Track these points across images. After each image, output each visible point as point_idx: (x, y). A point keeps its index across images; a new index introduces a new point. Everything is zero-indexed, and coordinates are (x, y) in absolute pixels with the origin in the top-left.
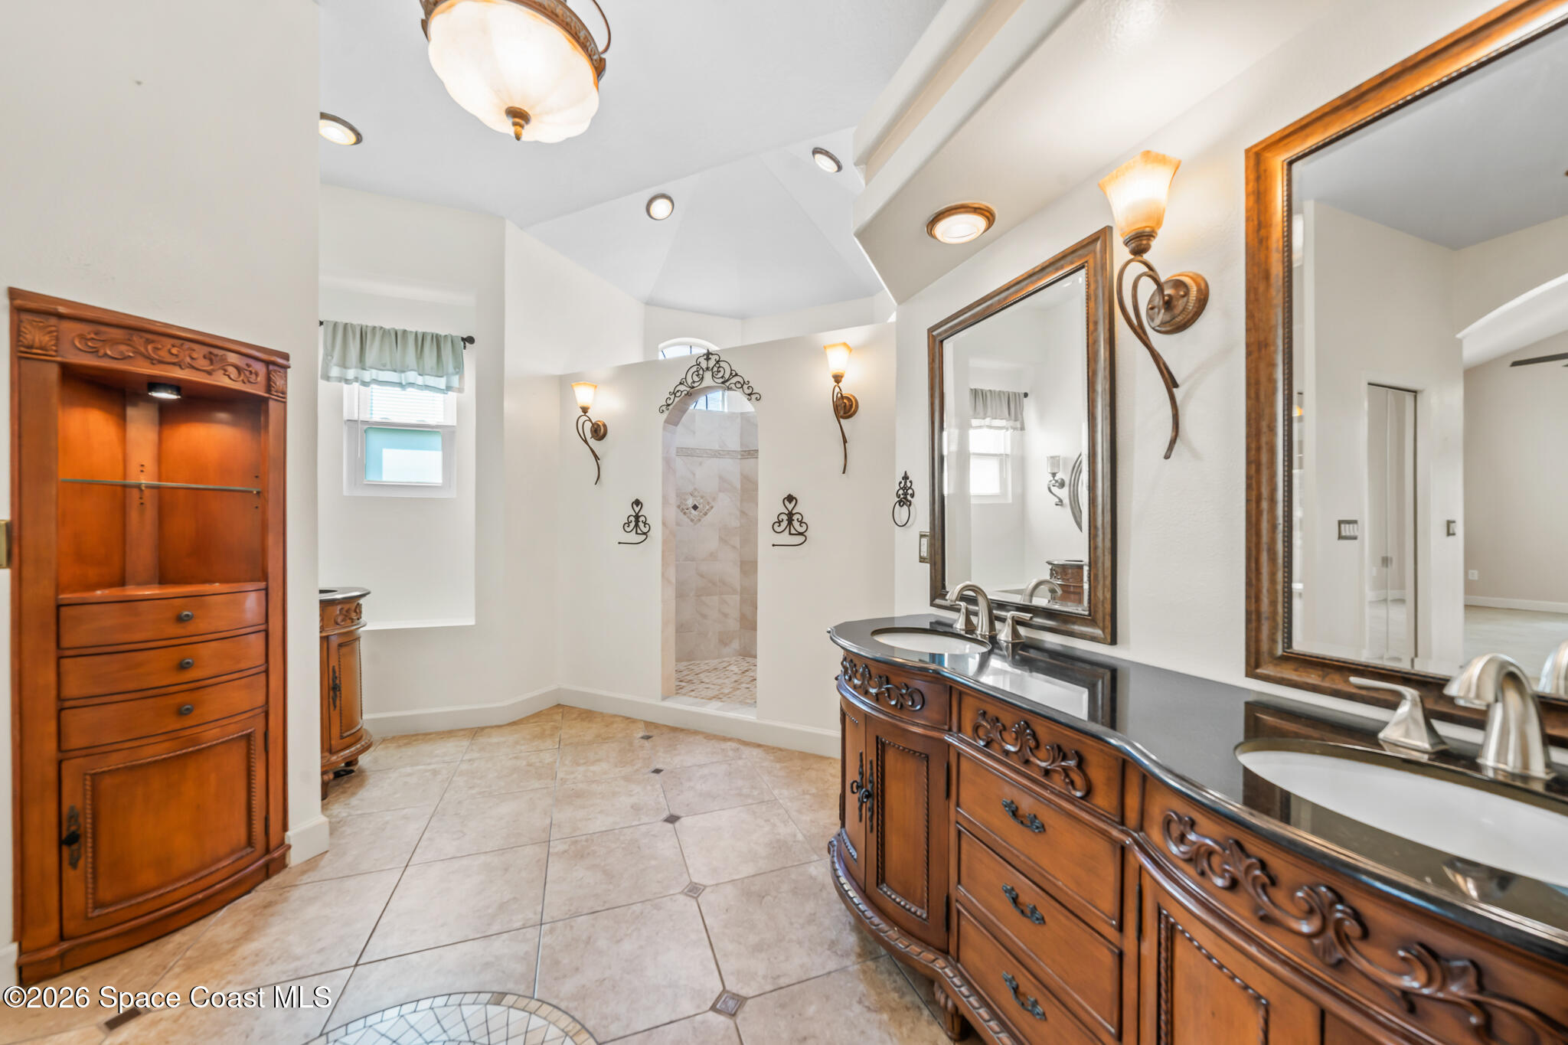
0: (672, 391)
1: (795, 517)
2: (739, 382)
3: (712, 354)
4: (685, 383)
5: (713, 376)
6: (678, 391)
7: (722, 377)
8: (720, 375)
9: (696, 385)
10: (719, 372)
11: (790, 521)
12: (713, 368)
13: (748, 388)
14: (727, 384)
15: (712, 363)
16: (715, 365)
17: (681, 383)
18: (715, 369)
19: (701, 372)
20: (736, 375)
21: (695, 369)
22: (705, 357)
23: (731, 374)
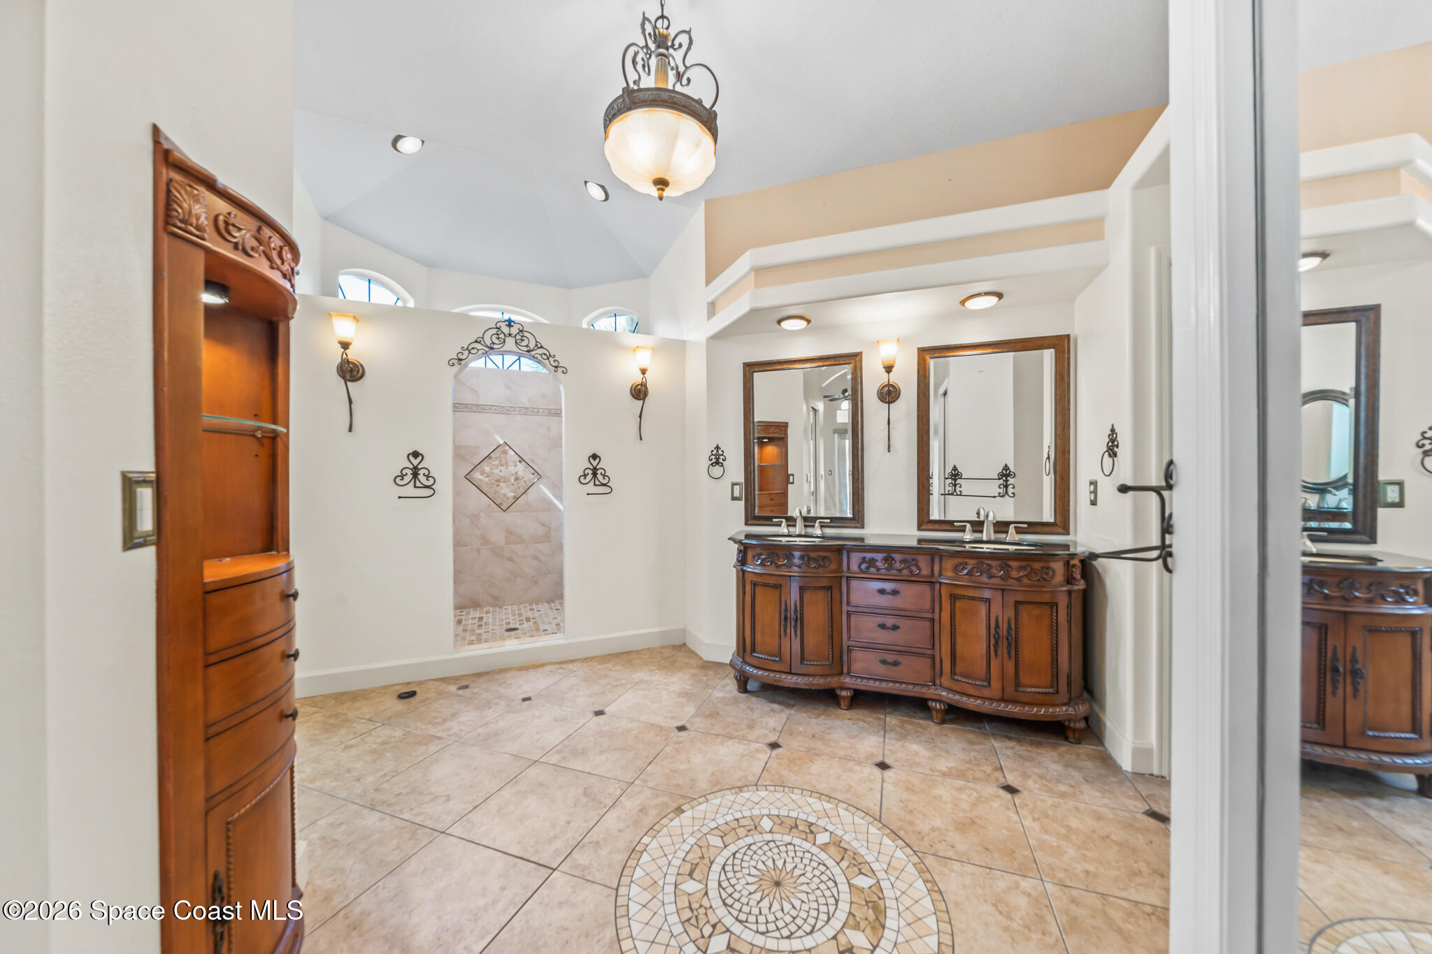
0: (466, 347)
1: (599, 472)
2: (545, 354)
3: (515, 323)
4: (482, 342)
5: (516, 342)
6: (473, 348)
7: (527, 346)
8: (524, 343)
9: (495, 346)
10: (522, 340)
11: (595, 474)
12: (516, 336)
13: (554, 361)
14: (533, 353)
15: (514, 331)
16: (518, 333)
17: (476, 341)
18: (518, 337)
19: (502, 336)
20: (542, 347)
21: (495, 331)
22: (507, 323)
23: (536, 345)
